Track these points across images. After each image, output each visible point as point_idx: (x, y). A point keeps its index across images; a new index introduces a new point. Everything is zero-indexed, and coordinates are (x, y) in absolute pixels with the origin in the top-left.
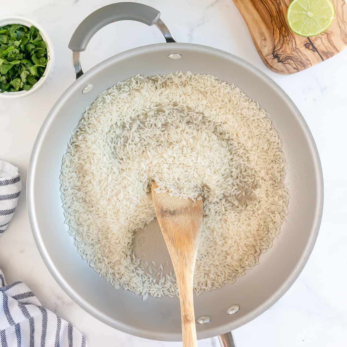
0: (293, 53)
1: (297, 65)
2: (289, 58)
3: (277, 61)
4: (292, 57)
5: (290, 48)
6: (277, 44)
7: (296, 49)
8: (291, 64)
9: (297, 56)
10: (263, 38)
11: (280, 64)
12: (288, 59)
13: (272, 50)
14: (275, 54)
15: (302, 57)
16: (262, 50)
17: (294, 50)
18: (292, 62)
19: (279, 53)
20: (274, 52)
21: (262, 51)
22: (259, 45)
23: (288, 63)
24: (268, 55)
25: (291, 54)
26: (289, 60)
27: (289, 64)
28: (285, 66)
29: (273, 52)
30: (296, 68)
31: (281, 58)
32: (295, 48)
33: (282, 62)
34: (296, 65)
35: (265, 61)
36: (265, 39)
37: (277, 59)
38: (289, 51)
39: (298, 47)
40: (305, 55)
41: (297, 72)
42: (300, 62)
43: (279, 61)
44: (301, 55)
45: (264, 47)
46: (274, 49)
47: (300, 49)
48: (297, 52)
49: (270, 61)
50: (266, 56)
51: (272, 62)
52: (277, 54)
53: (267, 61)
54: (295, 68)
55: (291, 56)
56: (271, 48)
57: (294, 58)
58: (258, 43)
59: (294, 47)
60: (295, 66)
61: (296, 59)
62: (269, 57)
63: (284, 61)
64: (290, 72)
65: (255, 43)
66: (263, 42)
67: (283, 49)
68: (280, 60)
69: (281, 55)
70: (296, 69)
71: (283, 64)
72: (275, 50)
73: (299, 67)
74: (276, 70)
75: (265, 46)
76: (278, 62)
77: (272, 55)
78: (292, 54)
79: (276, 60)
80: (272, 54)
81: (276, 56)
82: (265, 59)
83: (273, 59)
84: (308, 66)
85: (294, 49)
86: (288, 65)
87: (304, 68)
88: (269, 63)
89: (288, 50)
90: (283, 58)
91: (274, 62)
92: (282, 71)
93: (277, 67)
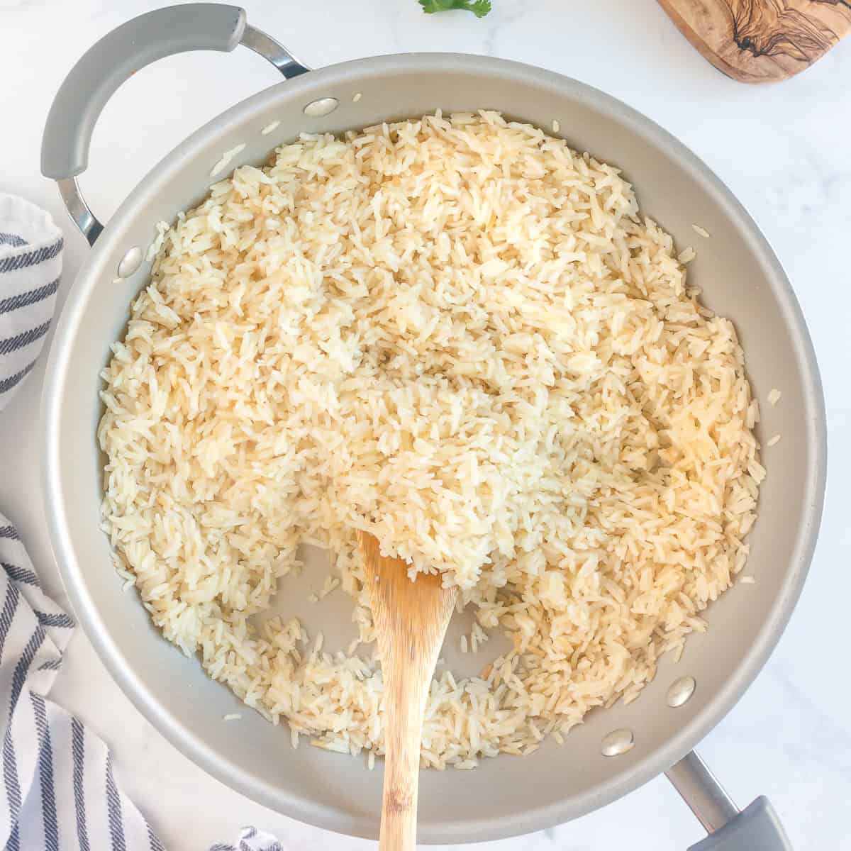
0: (786, 22)
1: (802, 49)
2: (778, 38)
3: (752, 54)
4: (785, 34)
5: (772, 14)
6: (739, 13)
7: (788, 12)
8: (787, 51)
9: (796, 29)
10: (700, 9)
11: (761, 60)
12: (777, 41)
13: (732, 32)
14: (741, 39)
15: (810, 26)
16: (706, 39)
17: (785, 16)
18: (789, 45)
19: (751, 34)
20: (736, 35)
21: (708, 42)
22: (697, 32)
23: (780, 50)
24: (725, 47)
25: (780, 27)
26: (780, 45)
27: (784, 53)
28: (775, 62)
29: (735, 37)
30: (803, 57)
31: (759, 44)
32: (785, 9)
33: (765, 54)
34: (801, 51)
35: (723, 64)
36: (705, 11)
37: (751, 51)
38: (772, 23)
39: (791, 5)
40: (816, 20)
41: (810, 65)
42: (809, 41)
43: (757, 55)
44: (804, 21)
45: (708, 33)
46: (735, 29)
47: (797, 9)
48: (795, 19)
49: (734, 62)
50: (721, 51)
51: (741, 62)
52: (746, 38)
53: (726, 63)
54: (800, 59)
55: (781, 31)
56: (726, 27)
57: (789, 35)
58: (692, 24)
59: (782, 7)
60: (798, 53)
61: (796, 36)
62: (728, 52)
63: (768, 51)
64: (789, 71)
65: (684, 29)
66: (703, 18)
67: (757, 20)
68: (758, 50)
69: (756, 36)
70: (805, 60)
71: (767, 58)
72: (739, 29)
73: (810, 53)
74: (755, 79)
75: (711, 29)
76: (755, 56)
77: (735, 45)
78: (783, 26)
79: (748, 53)
81: (745, 44)
82: (722, 59)
83: (741, 52)
84: (831, 43)
85: (784, 12)
86: (780, 56)
87: (822, 51)
88: (732, 65)
89: (769, 21)
90: (763, 44)
91: (745, 60)
92: (772, 76)
93: (757, 69)
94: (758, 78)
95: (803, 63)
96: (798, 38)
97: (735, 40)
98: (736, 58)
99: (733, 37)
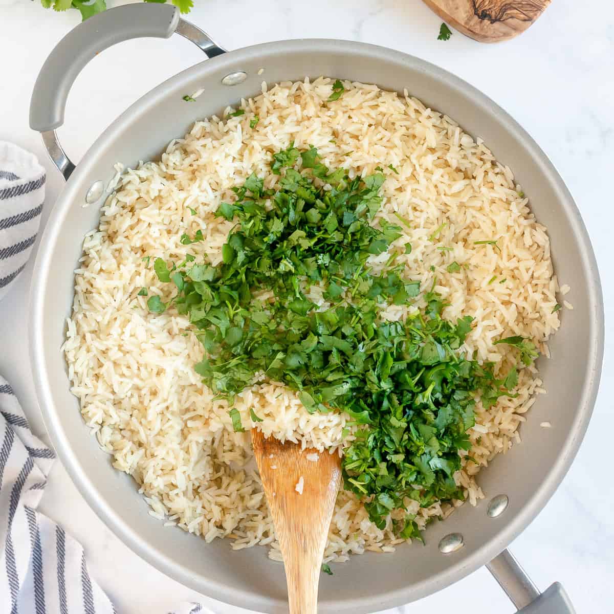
1: (524, 12)
2: (506, 7)
3: (489, 22)
4: (510, 4)
8: (513, 15)
11: (497, 25)
12: (506, 10)
13: (472, 8)
14: (480, 12)
16: (455, 16)
18: (515, 11)
19: (487, 8)
20: (476, 10)
21: (456, 19)
22: (446, 11)
23: (510, 16)
24: (469, 20)
26: (509, 12)
27: (512, 17)
28: (507, 25)
29: (475, 12)
30: (526, 18)
31: (493, 14)
33: (499, 20)
34: (524, 14)
35: (470, 32)
37: (489, 20)
41: (532, 23)
42: (529, 6)
43: (493, 22)
45: (456, 11)
46: (475, 6)
49: (477, 29)
50: (466, 23)
51: (482, 29)
52: (483, 11)
53: (472, 31)
54: (525, 20)
55: (508, 2)
56: (468, 5)
57: (515, 4)
58: (443, 7)
60: (522, 16)
61: (519, 4)
62: (472, 23)
63: (501, 17)
64: (516, 29)
66: (450, 2)
68: (493, 18)
69: (490, 9)
70: (528, 20)
71: (501, 23)
72: (477, 6)
73: (531, 14)
74: (494, 39)
75: (457, 8)
76: (491, 23)
77: (476, 17)
79: (486, 22)
80: (475, 14)
81: (483, 16)
82: (468, 29)
83: (481, 22)
84: (545, 5)
86: (510, 20)
87: (540, 12)
88: (477, 32)
90: (496, 13)
91: (485, 27)
92: (506, 35)
93: (494, 32)
94: (496, 38)
95: (527, 22)
96: (520, 5)
97: (476, 14)
98: (478, 27)
99: (473, 11)
